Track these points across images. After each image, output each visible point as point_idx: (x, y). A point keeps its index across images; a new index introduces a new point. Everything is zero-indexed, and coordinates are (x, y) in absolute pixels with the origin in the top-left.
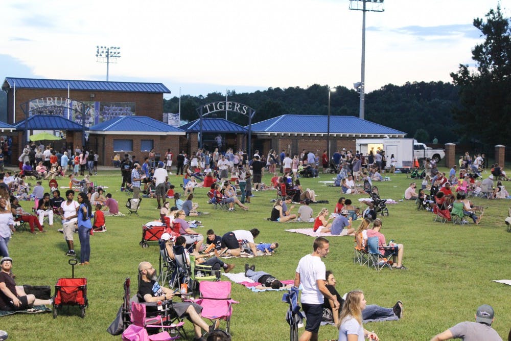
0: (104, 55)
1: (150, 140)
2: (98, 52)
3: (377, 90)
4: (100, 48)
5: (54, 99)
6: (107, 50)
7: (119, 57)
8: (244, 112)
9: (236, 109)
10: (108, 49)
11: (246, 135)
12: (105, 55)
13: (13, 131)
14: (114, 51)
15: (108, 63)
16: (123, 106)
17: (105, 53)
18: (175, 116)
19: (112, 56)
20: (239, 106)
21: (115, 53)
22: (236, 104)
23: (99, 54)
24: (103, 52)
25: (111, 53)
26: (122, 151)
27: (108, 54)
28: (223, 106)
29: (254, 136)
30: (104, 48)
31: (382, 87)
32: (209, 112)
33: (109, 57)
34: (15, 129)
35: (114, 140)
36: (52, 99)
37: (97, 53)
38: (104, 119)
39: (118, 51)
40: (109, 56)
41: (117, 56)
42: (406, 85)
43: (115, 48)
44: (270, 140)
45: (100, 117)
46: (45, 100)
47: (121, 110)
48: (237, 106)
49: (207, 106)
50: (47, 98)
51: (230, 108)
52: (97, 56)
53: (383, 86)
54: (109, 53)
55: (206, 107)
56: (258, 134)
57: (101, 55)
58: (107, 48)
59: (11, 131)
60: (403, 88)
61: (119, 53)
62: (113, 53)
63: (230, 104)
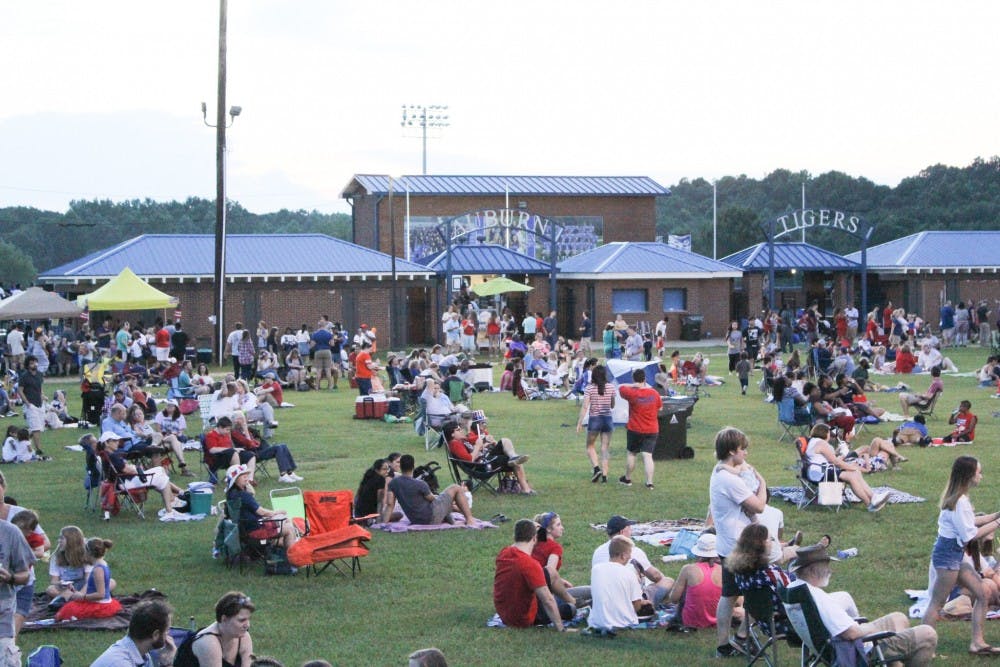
0: (417, 122)
1: (680, 289)
2: (405, 118)
3: (911, 177)
4: (408, 108)
5: (498, 214)
6: (422, 113)
7: (447, 125)
8: (852, 228)
9: (838, 224)
10: (425, 111)
11: (856, 274)
12: (419, 123)
13: (431, 277)
14: (435, 113)
15: (425, 138)
16: (580, 223)
17: (418, 118)
18: (682, 241)
19: (432, 125)
20: (843, 216)
21: (438, 118)
22: (837, 214)
23: (406, 122)
24: (414, 117)
25: (431, 117)
26: (627, 311)
27: (425, 120)
28: (813, 218)
29: (873, 276)
30: (416, 108)
31: (923, 171)
32: (787, 231)
33: (427, 126)
34: (434, 274)
35: (614, 290)
36: (495, 214)
37: (403, 120)
38: (544, 251)
39: (444, 113)
40: (427, 123)
41: (443, 122)
42: (975, 164)
43: (438, 108)
44: (905, 283)
45: (537, 247)
46: (482, 215)
47: (576, 232)
48: (840, 217)
49: (782, 218)
50: (486, 213)
51: (825, 221)
52: (403, 124)
53: (925, 168)
54: (427, 118)
55: (780, 221)
56: (880, 273)
57: (410, 124)
58: (422, 109)
59: (427, 278)
60: (969, 170)
61: (446, 118)
62: (434, 119)
63: (825, 214)
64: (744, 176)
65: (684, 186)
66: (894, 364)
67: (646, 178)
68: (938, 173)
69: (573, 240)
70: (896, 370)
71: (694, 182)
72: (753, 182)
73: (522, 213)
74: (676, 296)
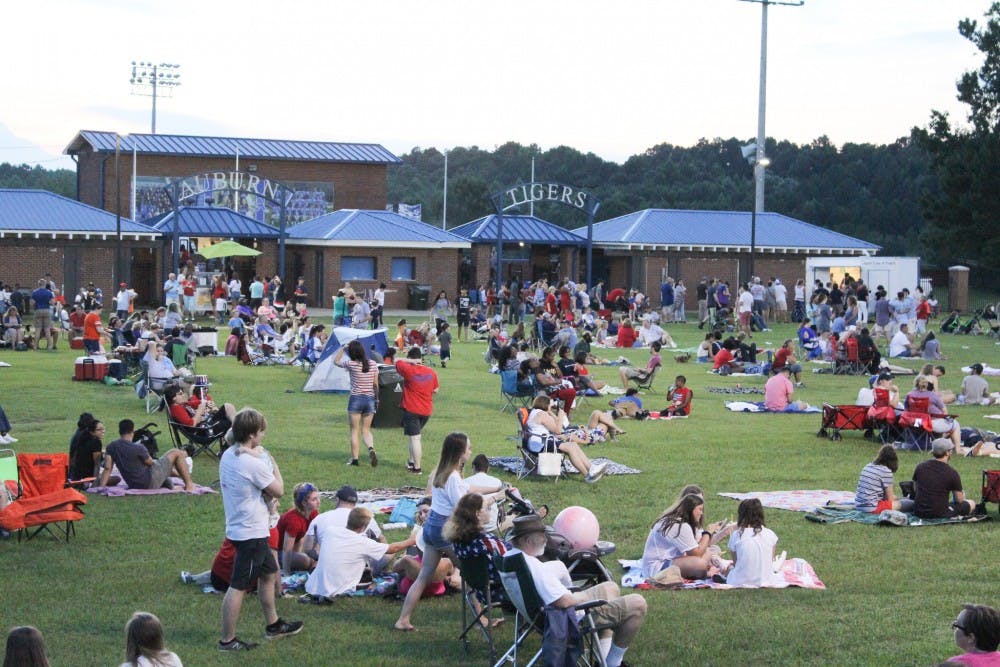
0: (146, 80)
1: (409, 258)
2: (134, 75)
3: (638, 154)
4: (138, 65)
5: (228, 177)
6: (152, 71)
7: (178, 84)
8: (580, 204)
9: (566, 199)
10: (155, 69)
11: (582, 248)
12: (148, 80)
13: (157, 238)
14: (166, 71)
15: (154, 96)
16: (311, 190)
17: (148, 75)
18: (412, 210)
19: (162, 83)
20: (571, 191)
21: (169, 76)
22: (565, 188)
23: (136, 79)
24: (144, 74)
25: (161, 75)
26: (355, 278)
27: (155, 78)
28: (541, 192)
29: (599, 252)
30: (146, 66)
31: (649, 149)
32: (516, 203)
33: (157, 84)
34: (160, 235)
35: (343, 257)
36: (224, 176)
37: (131, 77)
38: (273, 216)
39: (175, 72)
40: (158, 81)
41: (173, 82)
42: (699, 145)
43: (169, 66)
44: (629, 259)
45: (267, 211)
46: (211, 176)
47: (306, 197)
48: (568, 191)
49: (512, 191)
50: (216, 175)
51: (553, 195)
52: (132, 81)
53: (652, 147)
54: (157, 76)
55: (510, 194)
56: (606, 248)
57: (140, 81)
58: (152, 67)
59: (153, 239)
60: (693, 151)
61: (177, 77)
62: (165, 77)
63: (554, 188)
64: (475, 148)
65: (416, 153)
66: (615, 338)
67: (378, 146)
68: (664, 151)
69: (303, 206)
70: (617, 344)
71: (426, 151)
72: (484, 154)
73: (252, 177)
74: (405, 265)
